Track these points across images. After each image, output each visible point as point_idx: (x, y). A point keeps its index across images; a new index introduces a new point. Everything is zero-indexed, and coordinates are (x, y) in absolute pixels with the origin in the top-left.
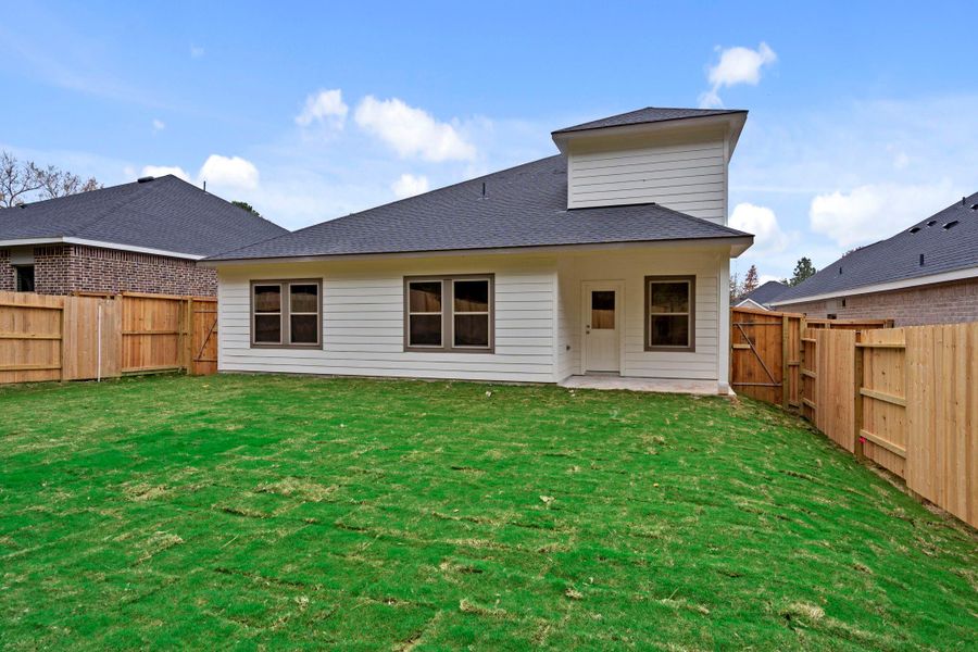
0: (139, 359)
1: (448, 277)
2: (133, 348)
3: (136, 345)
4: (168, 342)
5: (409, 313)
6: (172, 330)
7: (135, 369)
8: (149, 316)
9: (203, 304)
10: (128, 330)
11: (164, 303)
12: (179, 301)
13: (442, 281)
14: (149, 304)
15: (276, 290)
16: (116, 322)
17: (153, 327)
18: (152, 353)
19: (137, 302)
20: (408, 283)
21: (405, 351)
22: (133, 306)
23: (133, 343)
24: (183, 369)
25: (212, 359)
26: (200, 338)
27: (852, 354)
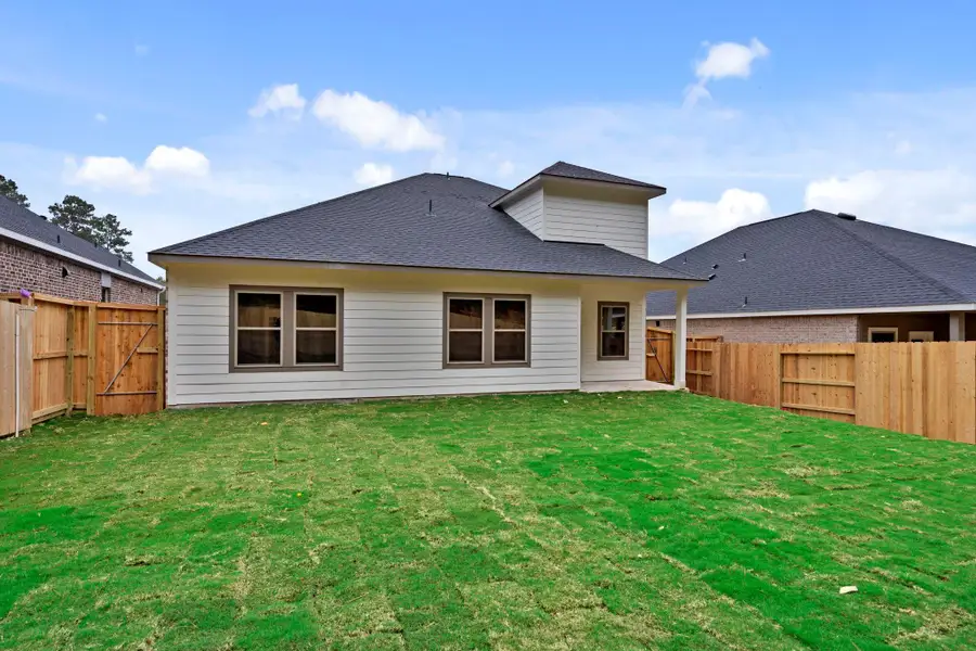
0: (39, 398)
1: (489, 296)
2: (35, 382)
3: (37, 377)
5: (449, 330)
7: (38, 413)
8: (47, 331)
9: (117, 313)
10: (35, 354)
13: (483, 300)
15: (274, 301)
16: (28, 342)
17: (50, 347)
19: (39, 309)
20: (449, 299)
21: (444, 368)
23: (36, 374)
24: (74, 409)
25: (137, 392)
26: (111, 361)
27: (777, 358)
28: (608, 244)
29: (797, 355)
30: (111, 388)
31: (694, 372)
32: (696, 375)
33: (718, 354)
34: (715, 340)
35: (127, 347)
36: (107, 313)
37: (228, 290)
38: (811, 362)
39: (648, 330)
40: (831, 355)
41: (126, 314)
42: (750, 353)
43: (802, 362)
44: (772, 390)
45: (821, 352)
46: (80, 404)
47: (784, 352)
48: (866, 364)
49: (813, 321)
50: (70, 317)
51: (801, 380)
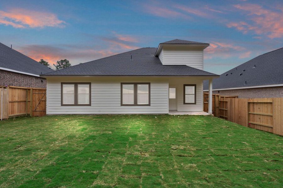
0: (14, 111)
2: (12, 107)
3: (13, 106)
4: (23, 104)
6: (24, 100)
7: (13, 115)
8: (17, 95)
9: (37, 91)
10: (11, 100)
11: (22, 90)
12: (26, 89)
14: (17, 90)
16: (7, 97)
17: (18, 99)
18: (18, 109)
19: (13, 89)
21: (121, 106)
22: (12, 91)
23: (12, 105)
24: (28, 114)
25: (41, 110)
26: (36, 103)
27: (246, 104)
28: (187, 65)
29: (254, 103)
30: (36, 109)
31: (223, 109)
32: (223, 110)
33: (229, 103)
34: (235, 97)
35: (39, 99)
36: (35, 91)
37: (61, 84)
38: (258, 106)
39: (205, 94)
40: (265, 103)
41: (39, 91)
42: (238, 102)
43: (255, 106)
44: (245, 117)
45: (261, 102)
46: (29, 113)
47: (250, 102)
48: (276, 106)
49: (268, 89)
50: (27, 91)
51: (255, 113)
